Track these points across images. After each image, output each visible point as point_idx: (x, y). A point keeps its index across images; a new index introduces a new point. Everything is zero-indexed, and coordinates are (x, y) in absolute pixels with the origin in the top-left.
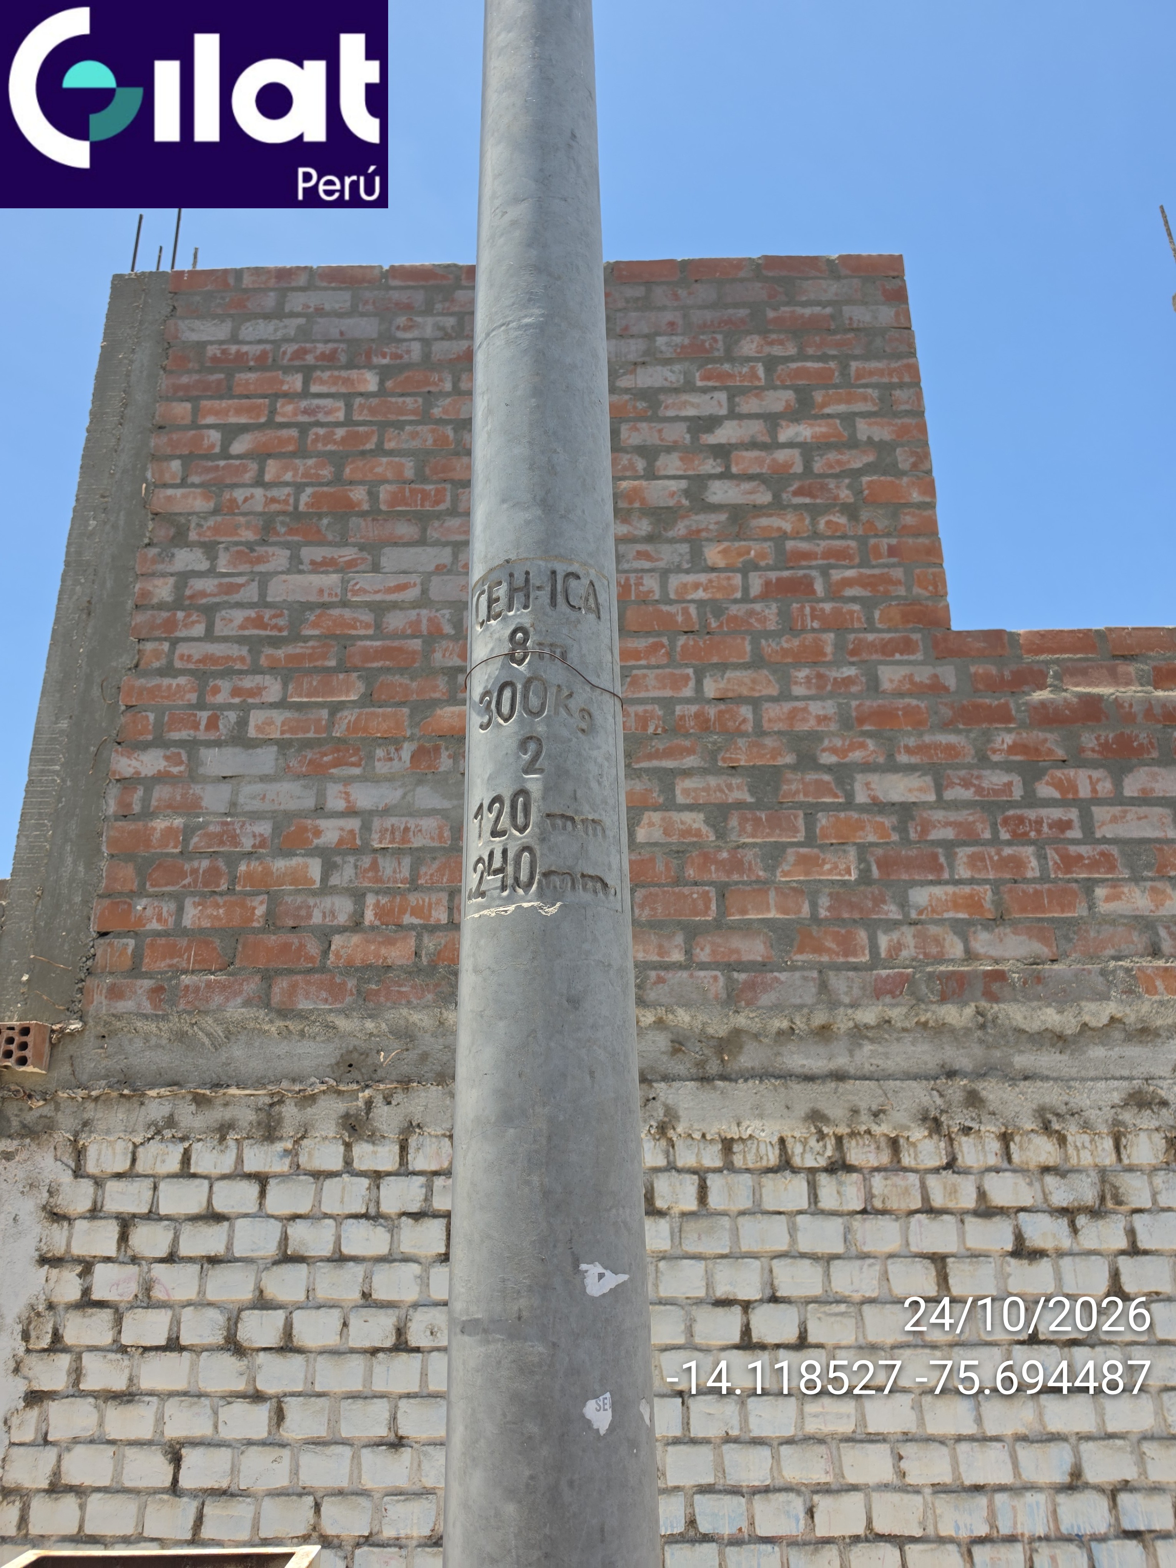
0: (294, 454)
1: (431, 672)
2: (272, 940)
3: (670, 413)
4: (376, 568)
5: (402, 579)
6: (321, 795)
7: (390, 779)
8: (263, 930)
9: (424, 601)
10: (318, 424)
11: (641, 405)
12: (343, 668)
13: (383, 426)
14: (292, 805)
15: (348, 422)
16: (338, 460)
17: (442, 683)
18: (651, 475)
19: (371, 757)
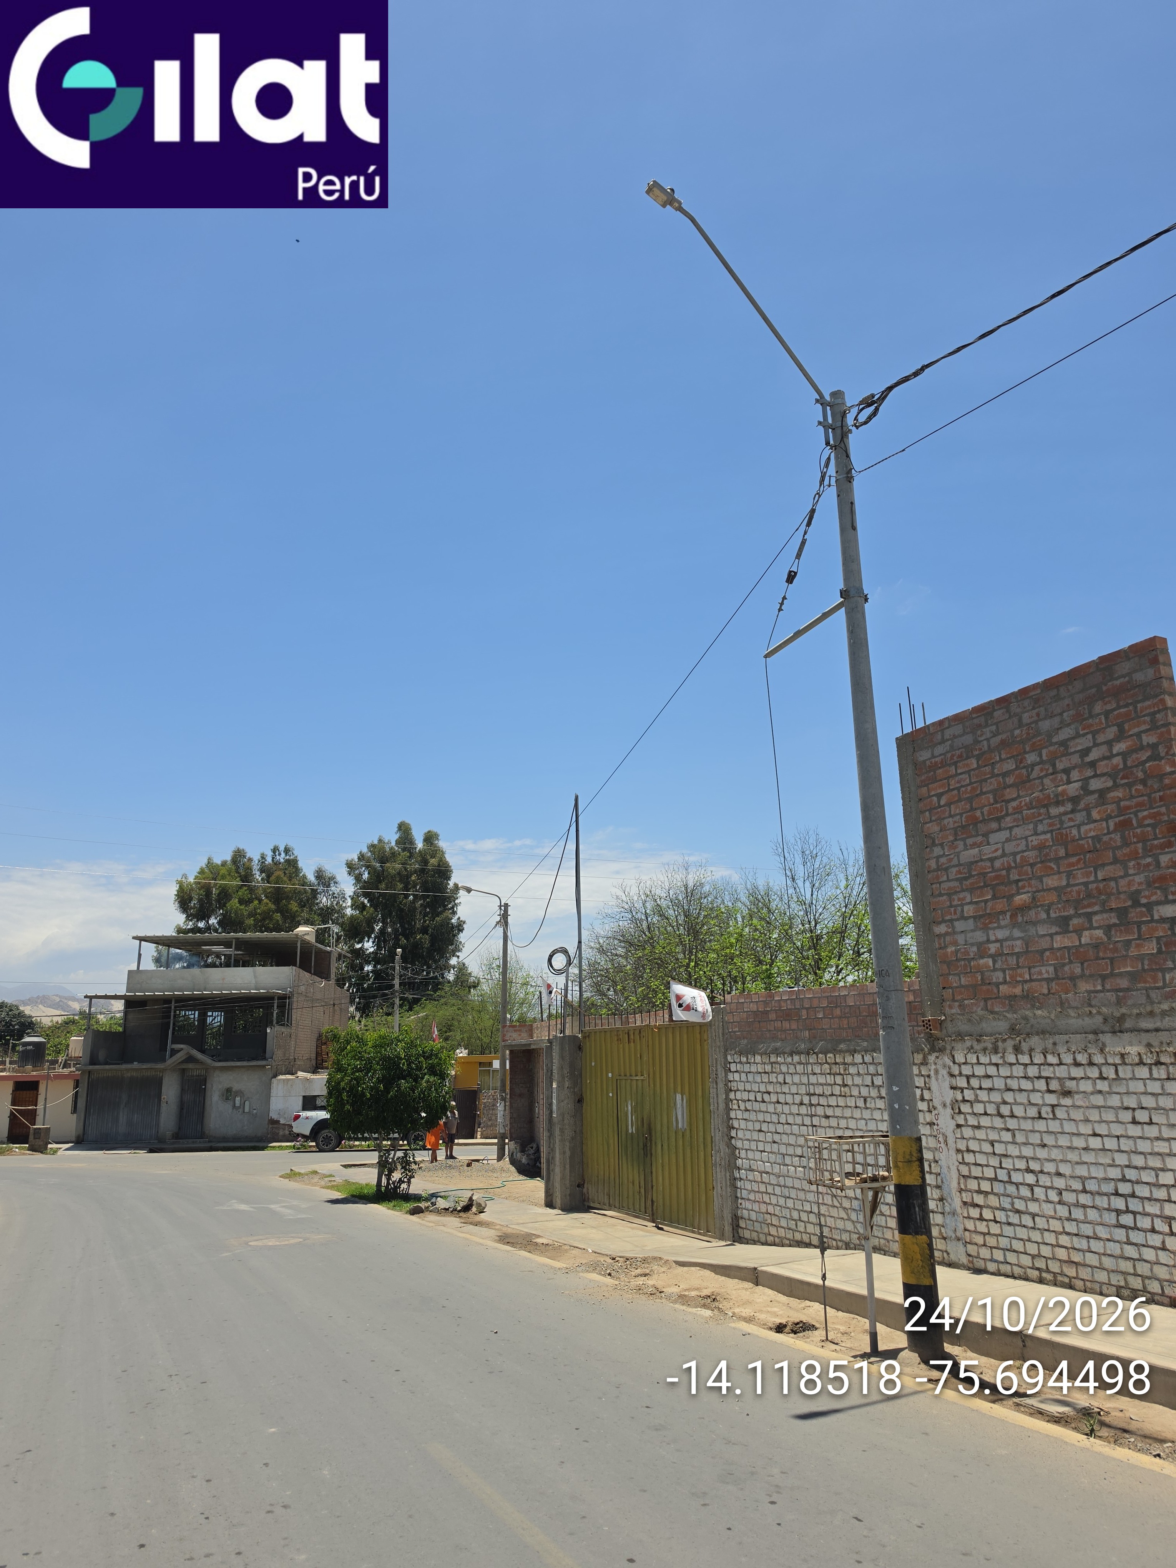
0: (958, 801)
1: (1010, 883)
2: (984, 988)
3: (1072, 750)
4: (988, 844)
5: (996, 846)
6: (988, 935)
7: (1006, 926)
8: (981, 985)
9: (1004, 855)
10: (962, 786)
11: (1062, 749)
12: (986, 886)
13: (981, 781)
14: (981, 940)
15: (971, 783)
16: (970, 800)
17: (1014, 886)
18: (1069, 782)
19: (998, 919)
